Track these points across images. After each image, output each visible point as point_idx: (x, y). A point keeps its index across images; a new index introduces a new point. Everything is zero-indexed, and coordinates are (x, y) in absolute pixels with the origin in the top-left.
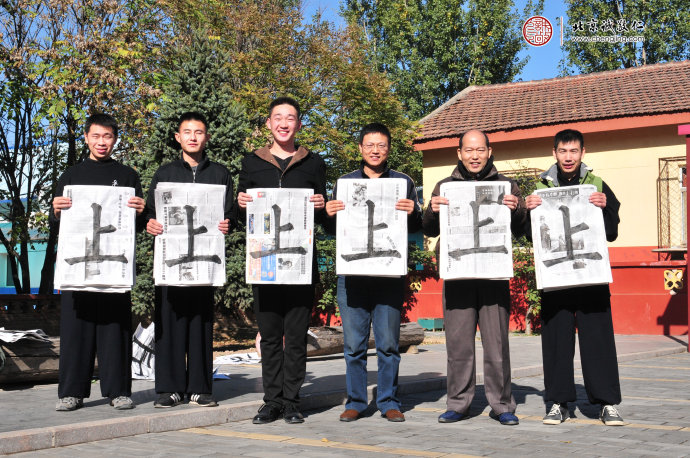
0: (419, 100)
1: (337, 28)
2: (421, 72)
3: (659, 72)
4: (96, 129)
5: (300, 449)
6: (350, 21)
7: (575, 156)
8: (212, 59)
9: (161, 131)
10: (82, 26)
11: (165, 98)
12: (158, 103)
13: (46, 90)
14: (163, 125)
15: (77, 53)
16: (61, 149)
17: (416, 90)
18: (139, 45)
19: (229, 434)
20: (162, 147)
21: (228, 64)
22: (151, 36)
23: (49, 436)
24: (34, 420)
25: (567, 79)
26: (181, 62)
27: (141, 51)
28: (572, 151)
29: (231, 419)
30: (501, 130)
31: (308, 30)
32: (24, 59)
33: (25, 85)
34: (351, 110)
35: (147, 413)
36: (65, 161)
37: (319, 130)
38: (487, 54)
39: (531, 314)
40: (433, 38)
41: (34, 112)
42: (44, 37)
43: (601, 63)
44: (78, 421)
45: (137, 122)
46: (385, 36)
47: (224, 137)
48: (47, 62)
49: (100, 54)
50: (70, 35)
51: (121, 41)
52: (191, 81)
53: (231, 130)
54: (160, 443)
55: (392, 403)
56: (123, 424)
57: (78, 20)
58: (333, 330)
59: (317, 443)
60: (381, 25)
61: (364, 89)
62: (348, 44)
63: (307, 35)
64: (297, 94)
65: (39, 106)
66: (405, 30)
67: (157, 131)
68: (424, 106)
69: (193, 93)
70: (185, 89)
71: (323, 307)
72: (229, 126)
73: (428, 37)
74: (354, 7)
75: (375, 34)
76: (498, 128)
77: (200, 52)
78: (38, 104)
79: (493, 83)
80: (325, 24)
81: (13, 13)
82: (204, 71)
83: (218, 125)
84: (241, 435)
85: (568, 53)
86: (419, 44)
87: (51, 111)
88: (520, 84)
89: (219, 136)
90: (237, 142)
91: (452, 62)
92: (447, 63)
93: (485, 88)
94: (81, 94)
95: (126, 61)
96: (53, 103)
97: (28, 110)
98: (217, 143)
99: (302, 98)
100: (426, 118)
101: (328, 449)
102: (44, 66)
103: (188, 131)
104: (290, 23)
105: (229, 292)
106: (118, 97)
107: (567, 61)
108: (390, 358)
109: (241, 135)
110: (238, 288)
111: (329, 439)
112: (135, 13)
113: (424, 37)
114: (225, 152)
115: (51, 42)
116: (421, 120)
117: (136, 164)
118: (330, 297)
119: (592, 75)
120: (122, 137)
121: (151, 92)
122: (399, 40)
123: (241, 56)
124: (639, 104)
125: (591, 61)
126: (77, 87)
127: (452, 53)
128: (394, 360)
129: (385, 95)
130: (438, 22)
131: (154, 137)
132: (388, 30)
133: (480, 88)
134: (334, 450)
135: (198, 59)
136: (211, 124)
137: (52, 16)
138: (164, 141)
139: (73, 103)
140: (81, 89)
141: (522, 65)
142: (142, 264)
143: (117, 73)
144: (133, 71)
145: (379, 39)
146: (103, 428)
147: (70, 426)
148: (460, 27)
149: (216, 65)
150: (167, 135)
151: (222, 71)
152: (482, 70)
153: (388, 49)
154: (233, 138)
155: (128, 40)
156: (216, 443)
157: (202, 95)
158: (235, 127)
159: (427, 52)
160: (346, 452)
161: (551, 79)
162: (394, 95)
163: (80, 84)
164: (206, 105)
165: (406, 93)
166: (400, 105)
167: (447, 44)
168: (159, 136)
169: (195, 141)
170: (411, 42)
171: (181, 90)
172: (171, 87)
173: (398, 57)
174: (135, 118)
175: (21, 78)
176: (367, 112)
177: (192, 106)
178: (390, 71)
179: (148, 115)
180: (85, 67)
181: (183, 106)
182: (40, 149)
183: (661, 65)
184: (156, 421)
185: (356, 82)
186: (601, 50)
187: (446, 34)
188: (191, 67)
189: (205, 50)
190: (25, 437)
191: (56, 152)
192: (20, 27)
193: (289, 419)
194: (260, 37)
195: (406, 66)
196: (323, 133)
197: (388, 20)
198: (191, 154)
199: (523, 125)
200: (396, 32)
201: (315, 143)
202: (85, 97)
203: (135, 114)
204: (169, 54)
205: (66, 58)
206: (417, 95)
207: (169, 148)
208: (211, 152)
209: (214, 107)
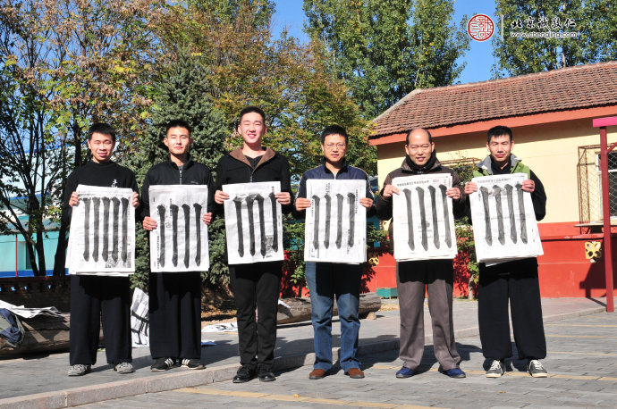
0: (373, 102)
1: (301, 43)
2: (374, 78)
3: (576, 73)
4: (97, 136)
5: (275, 403)
6: (312, 36)
7: (506, 148)
8: (195, 73)
9: (153, 135)
10: (84, 47)
11: (155, 107)
12: (150, 112)
13: (55, 103)
14: (154, 130)
15: (80, 71)
16: (69, 152)
17: (370, 94)
18: (133, 63)
19: (216, 392)
20: (154, 148)
21: (209, 77)
22: (143, 55)
23: (63, 397)
24: (50, 384)
25: (498, 81)
26: (169, 76)
27: (135, 67)
28: (503, 143)
29: (217, 379)
30: (443, 126)
31: (276, 45)
32: (36, 76)
33: (37, 99)
34: (315, 112)
35: (146, 377)
36: (73, 162)
37: (288, 130)
38: (430, 61)
39: (473, 282)
40: (384, 49)
41: (45, 122)
42: (52, 57)
43: (527, 67)
44: (87, 384)
45: (133, 128)
46: (342, 48)
47: (206, 139)
48: (55, 79)
49: (100, 71)
50: (74, 56)
51: (118, 59)
52: (177, 92)
53: (212, 133)
54: (157, 401)
55: (353, 362)
56: (125, 386)
57: (81, 43)
58: (303, 300)
59: (290, 398)
60: (339, 39)
61: (325, 94)
62: (311, 56)
63: (276, 50)
64: (268, 100)
65: (49, 117)
66: (359, 43)
67: (150, 135)
68: (377, 107)
69: (179, 102)
70: (173, 99)
71: (295, 281)
72: (211, 129)
73: (379, 48)
74: (316, 25)
75: (334, 46)
76: (441, 124)
77: (185, 67)
78: (48, 115)
79: (436, 86)
80: (291, 39)
81: (25, 38)
82: (188, 83)
83: (201, 128)
84: (225, 393)
85: (499, 59)
86: (372, 54)
87: (60, 120)
88: (458, 87)
89: (202, 138)
90: (218, 143)
91: (400, 69)
92: (396, 70)
93: (428, 90)
94: (84, 105)
95: (122, 76)
96: (61, 113)
97: (41, 120)
98: (201, 144)
99: (272, 103)
100: (380, 117)
101: (299, 403)
102: (53, 83)
103: (174, 136)
104: (261, 40)
105: (214, 272)
106: (116, 106)
107: (498, 66)
108: (351, 324)
109: (222, 136)
110: (221, 267)
111: (300, 395)
112: (129, 35)
113: (376, 48)
114: (208, 151)
115: (58, 61)
116: (375, 119)
117: (132, 164)
118: (301, 272)
119: (519, 77)
120: (120, 141)
121: (144, 102)
122: (355, 52)
123: (220, 69)
124: (560, 101)
125: (519, 65)
126: (81, 100)
127: (400, 61)
128: (355, 325)
129: (344, 99)
130: (387, 35)
131: (147, 140)
132: (345, 43)
133: (425, 91)
134: (305, 404)
135: (183, 74)
136: (195, 128)
137: (59, 40)
138: (155, 143)
139: (78, 113)
140: (84, 101)
141: (460, 70)
142: (139, 249)
143: (115, 87)
144: (128, 84)
145: (337, 51)
146: (108, 389)
147: (80, 389)
148: (406, 39)
149: (199, 77)
150: (158, 139)
151: (204, 83)
152: (426, 75)
153: (345, 59)
154: (214, 139)
155: (123, 59)
156: (204, 400)
157: (187, 104)
158: (216, 130)
159: (379, 61)
160: (314, 405)
161: (485, 82)
162: (352, 98)
163: (84, 97)
164: (191, 112)
165: (362, 96)
166: (356, 107)
167: (395, 53)
168: (151, 139)
169: (180, 144)
170: (365, 53)
171: (169, 100)
172: (160, 98)
173: (354, 66)
174: (131, 125)
175: (34, 93)
176: (328, 113)
177: (178, 113)
178: (347, 78)
179: (142, 121)
180: (87, 82)
181: (172, 113)
182: (51, 152)
183: (579, 67)
184: (153, 383)
185: (319, 88)
186: (527, 56)
187: (394, 45)
188: (177, 80)
189: (189, 65)
190: (43, 399)
191: (65, 154)
192: (32, 50)
193: (262, 378)
194: (236, 53)
195: (361, 73)
196: (292, 133)
197: (345, 35)
198: (177, 156)
199: (462, 121)
200: (352, 45)
201: (285, 141)
202: (88, 108)
203: (130, 121)
204: (158, 69)
205: (71, 75)
206: (370, 97)
207: (160, 149)
208: (195, 152)
209: (197, 114)
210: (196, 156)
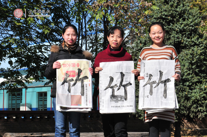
11: (154, 7)
12: (151, 10)
13: (95, 7)
45: (140, 21)
47: (187, 26)
53: (191, 22)
69: (170, 3)
72: (190, 20)
83: (184, 20)
87: (97, 17)
89: (185, 26)
90: (195, 29)
96: (98, 13)
98: (184, 29)
105: (192, 109)
110: (197, 107)
114: (188, 34)
117: (141, 42)
121: (147, 5)
126: (110, 4)
136: (180, 20)
139: (108, 13)
140: (112, 5)
154: (192, 26)
157: (175, 5)
158: (193, 20)
164: (178, 10)
171: (164, 3)
177: (170, 10)
181: (165, 11)
203: (139, 17)
208: (180, 35)
209: (182, 11)
210: (181, 37)
